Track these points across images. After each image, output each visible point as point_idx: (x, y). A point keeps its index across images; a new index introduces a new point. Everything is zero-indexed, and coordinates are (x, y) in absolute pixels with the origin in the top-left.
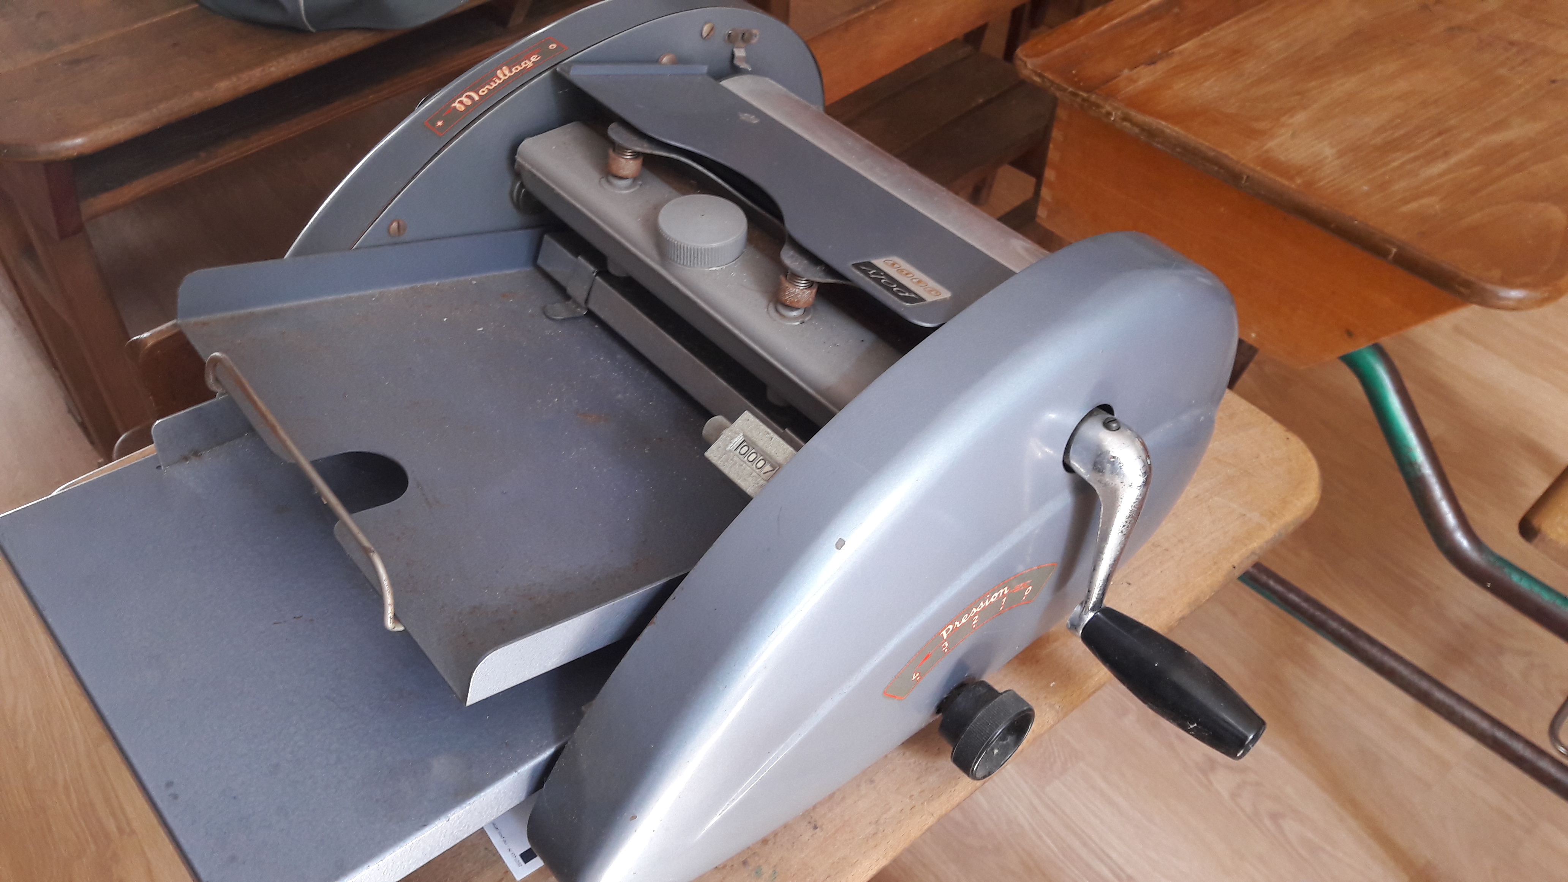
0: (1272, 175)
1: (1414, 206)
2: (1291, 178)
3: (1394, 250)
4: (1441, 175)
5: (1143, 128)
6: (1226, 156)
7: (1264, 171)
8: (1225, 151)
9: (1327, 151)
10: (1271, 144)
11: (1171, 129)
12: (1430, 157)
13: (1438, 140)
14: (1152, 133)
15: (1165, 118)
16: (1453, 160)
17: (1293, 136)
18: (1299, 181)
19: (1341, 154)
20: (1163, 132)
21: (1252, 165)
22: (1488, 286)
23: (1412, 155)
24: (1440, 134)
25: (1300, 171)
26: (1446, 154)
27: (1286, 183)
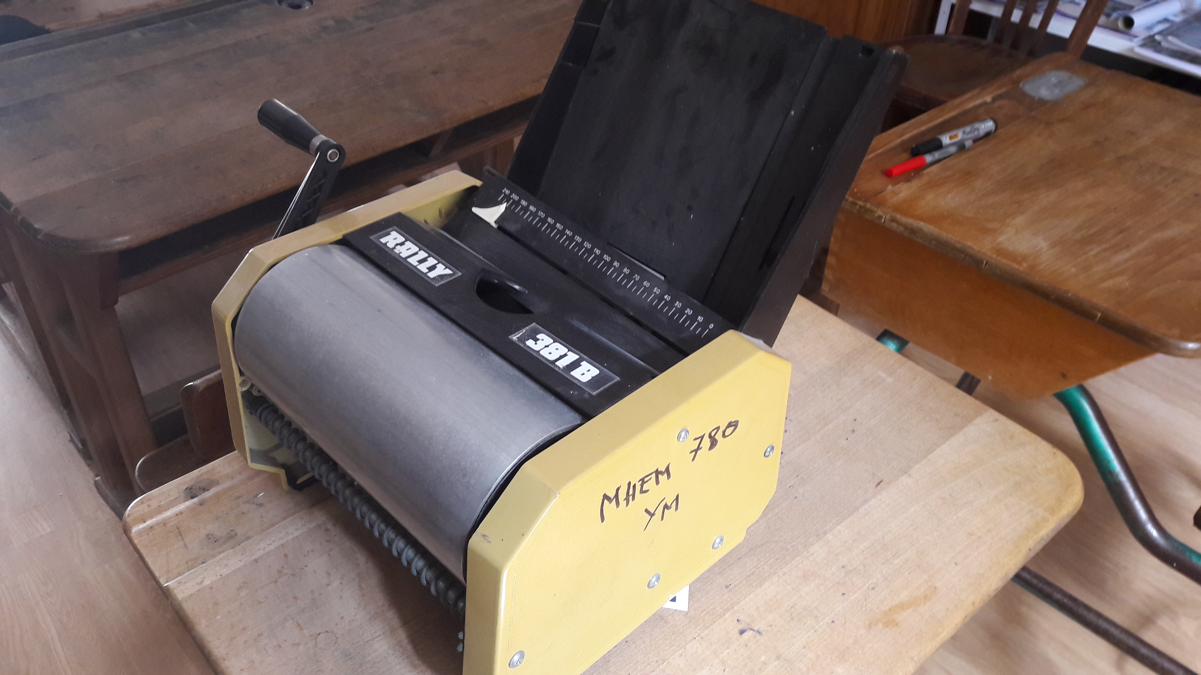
0: (1005, 261)
1: (1110, 283)
2: (1019, 263)
3: (1099, 315)
4: (1126, 261)
5: (905, 226)
6: (970, 247)
7: (999, 258)
8: (969, 244)
9: (1042, 243)
10: (1002, 239)
11: (927, 228)
12: (1117, 248)
13: (1120, 236)
14: (913, 231)
15: (922, 220)
16: (1134, 250)
17: (1016, 232)
18: (1025, 265)
19: (1053, 246)
20: (921, 230)
21: (989, 254)
22: (1172, 341)
23: (1104, 246)
24: (1121, 232)
25: (1024, 258)
26: (1128, 246)
27: (1016, 266)
